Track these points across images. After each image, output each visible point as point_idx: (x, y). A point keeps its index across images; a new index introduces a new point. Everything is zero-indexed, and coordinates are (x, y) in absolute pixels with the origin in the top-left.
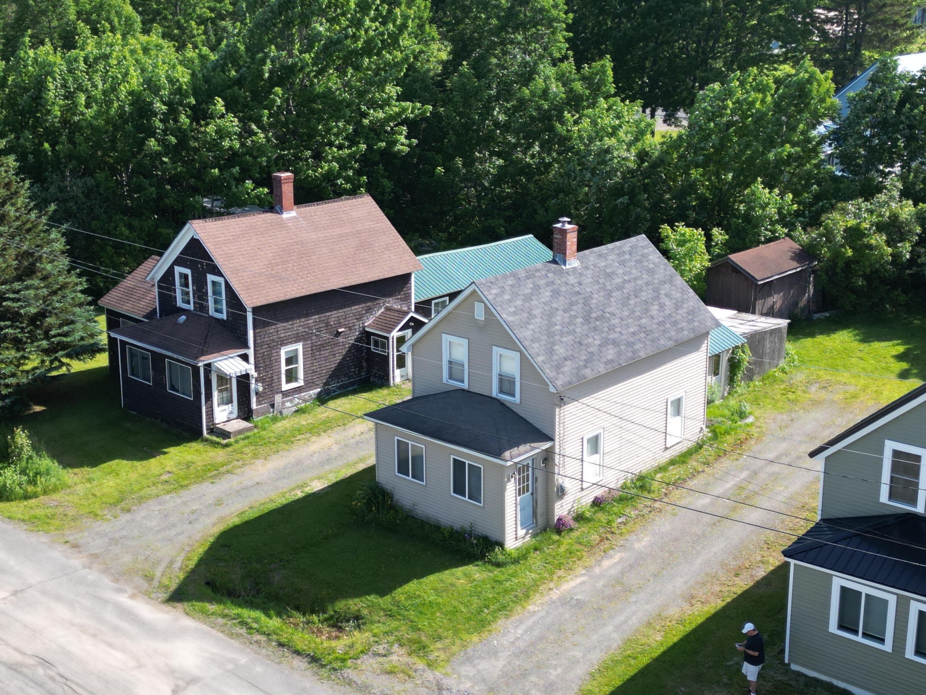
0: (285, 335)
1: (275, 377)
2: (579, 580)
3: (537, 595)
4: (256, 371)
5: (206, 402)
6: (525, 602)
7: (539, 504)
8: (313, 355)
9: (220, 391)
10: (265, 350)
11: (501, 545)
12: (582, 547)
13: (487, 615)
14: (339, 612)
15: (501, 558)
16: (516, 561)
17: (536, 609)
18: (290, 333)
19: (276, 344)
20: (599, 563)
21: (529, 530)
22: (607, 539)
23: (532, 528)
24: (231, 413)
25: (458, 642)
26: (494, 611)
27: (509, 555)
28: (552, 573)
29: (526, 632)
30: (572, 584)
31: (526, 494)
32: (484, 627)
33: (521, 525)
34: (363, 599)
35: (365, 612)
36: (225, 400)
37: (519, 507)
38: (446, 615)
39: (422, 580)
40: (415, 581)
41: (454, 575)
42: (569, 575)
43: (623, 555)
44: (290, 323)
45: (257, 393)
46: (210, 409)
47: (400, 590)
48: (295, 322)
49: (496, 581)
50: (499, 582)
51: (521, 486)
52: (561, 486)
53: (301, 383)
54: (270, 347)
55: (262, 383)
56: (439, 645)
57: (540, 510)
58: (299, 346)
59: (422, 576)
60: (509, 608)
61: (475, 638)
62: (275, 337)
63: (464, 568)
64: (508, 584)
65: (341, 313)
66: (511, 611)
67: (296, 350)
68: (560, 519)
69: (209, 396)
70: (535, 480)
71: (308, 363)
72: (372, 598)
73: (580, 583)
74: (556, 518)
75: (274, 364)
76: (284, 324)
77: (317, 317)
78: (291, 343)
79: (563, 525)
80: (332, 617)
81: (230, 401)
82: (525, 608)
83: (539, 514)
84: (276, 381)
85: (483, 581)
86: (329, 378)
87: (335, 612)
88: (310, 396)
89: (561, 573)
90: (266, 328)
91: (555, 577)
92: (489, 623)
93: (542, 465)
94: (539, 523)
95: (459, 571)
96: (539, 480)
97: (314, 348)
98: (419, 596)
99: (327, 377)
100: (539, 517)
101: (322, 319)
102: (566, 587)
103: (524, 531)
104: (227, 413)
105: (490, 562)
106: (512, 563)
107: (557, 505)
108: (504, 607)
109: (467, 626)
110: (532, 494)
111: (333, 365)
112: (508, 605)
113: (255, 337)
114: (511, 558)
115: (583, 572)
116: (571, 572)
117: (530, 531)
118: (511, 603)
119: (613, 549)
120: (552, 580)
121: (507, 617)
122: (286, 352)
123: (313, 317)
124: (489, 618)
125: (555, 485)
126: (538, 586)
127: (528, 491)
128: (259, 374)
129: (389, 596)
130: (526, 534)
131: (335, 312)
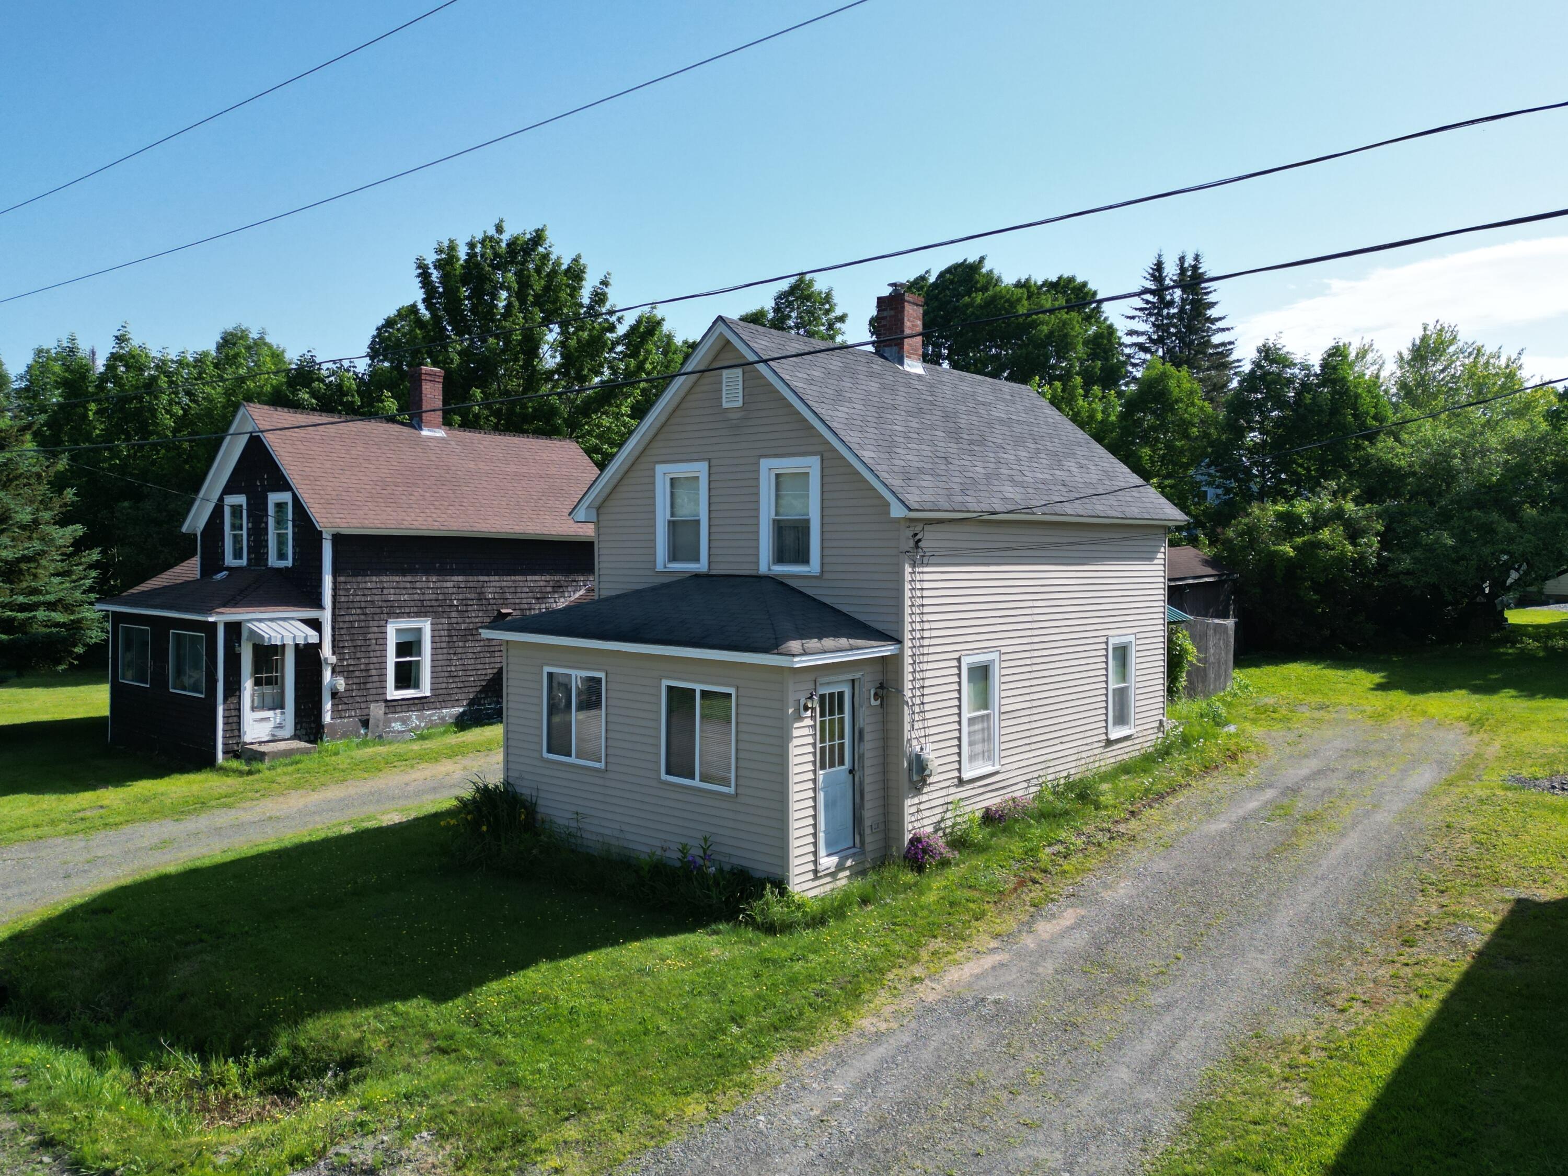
0: (397, 597)
1: (374, 672)
2: (988, 961)
3: (883, 993)
4: (334, 653)
5: (226, 698)
6: (849, 1008)
7: (867, 797)
8: (451, 644)
9: (258, 682)
10: (356, 618)
11: (780, 885)
12: (977, 894)
13: (738, 1040)
14: (303, 1051)
15: (777, 911)
16: (818, 921)
17: (883, 1026)
18: (406, 597)
19: (378, 610)
20: (1028, 926)
21: (847, 858)
22: (1035, 882)
23: (853, 856)
24: (280, 726)
25: (637, 1121)
26: (761, 1030)
27: (799, 907)
28: (916, 945)
29: (861, 1086)
30: (970, 969)
31: (837, 768)
32: (726, 1074)
33: (828, 844)
34: (384, 1010)
35: (378, 1044)
36: (269, 700)
37: (821, 796)
38: (611, 1043)
39: (562, 963)
40: (544, 966)
41: (651, 950)
42: (960, 950)
43: (1082, 912)
44: (409, 578)
45: (334, 695)
46: (234, 713)
47: (495, 985)
48: (418, 578)
49: (765, 961)
50: (774, 962)
51: (827, 744)
52: (918, 756)
53: (426, 689)
54: (366, 614)
55: (346, 678)
56: (571, 1131)
57: (870, 815)
58: (426, 626)
59: (566, 955)
60: (802, 1024)
61: (695, 1108)
62: (376, 598)
63: (681, 937)
64: (798, 966)
65: (507, 581)
66: (811, 1028)
67: (419, 630)
68: (916, 840)
69: (233, 688)
70: (858, 736)
71: (440, 657)
72: (414, 1008)
73: (994, 968)
74: (908, 837)
75: (372, 648)
76: (397, 579)
77: (460, 578)
78: (409, 615)
79: (925, 851)
80: (281, 1065)
81: (279, 705)
82: (848, 1024)
83: (867, 823)
84: (376, 678)
85: (731, 964)
86: (480, 692)
87: (295, 1049)
88: (442, 719)
89: (938, 944)
90: (360, 579)
91: (924, 955)
92: (744, 1066)
93: (873, 702)
94: (869, 848)
95: (667, 945)
96: (867, 737)
97: (453, 633)
98: (546, 998)
99: (478, 689)
100: (868, 831)
101: (472, 584)
102: (954, 975)
103: (835, 860)
104: (271, 725)
105: (751, 922)
106: (807, 926)
107: (910, 805)
108: (788, 1021)
109: (673, 1071)
110: (851, 771)
111: (489, 671)
112: (801, 1014)
113: (335, 589)
114: (805, 914)
115: (993, 944)
116: (962, 944)
117: (849, 863)
118: (809, 1013)
119: (1052, 900)
120: (916, 960)
121: (798, 1047)
122: (398, 630)
123: (455, 578)
124: (743, 1047)
125: (904, 752)
126: (882, 972)
127: (842, 762)
128: (340, 660)
129: (459, 1001)
130: (840, 867)
131: (497, 578)
